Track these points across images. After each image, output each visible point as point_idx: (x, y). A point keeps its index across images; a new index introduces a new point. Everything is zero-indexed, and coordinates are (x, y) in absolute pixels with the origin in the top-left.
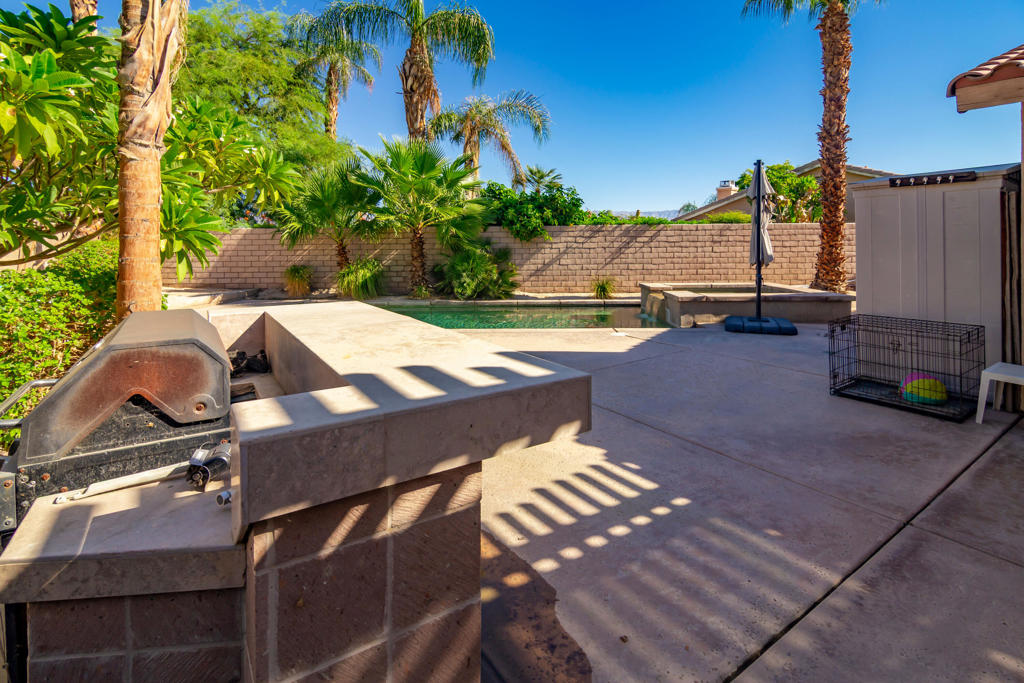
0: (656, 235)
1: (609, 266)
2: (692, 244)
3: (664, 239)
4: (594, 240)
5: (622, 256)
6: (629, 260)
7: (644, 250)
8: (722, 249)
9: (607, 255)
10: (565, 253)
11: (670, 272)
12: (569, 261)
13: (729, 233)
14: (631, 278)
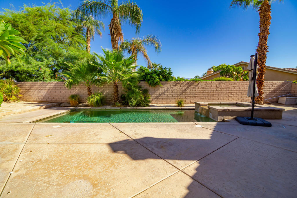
0: (197, 85)
1: (182, 95)
2: (210, 88)
3: (200, 86)
4: (176, 86)
5: (186, 92)
6: (188, 93)
7: (194, 90)
8: (219, 90)
9: (181, 91)
10: (167, 91)
11: (202, 97)
12: (168, 94)
13: (222, 84)
14: (189, 99)
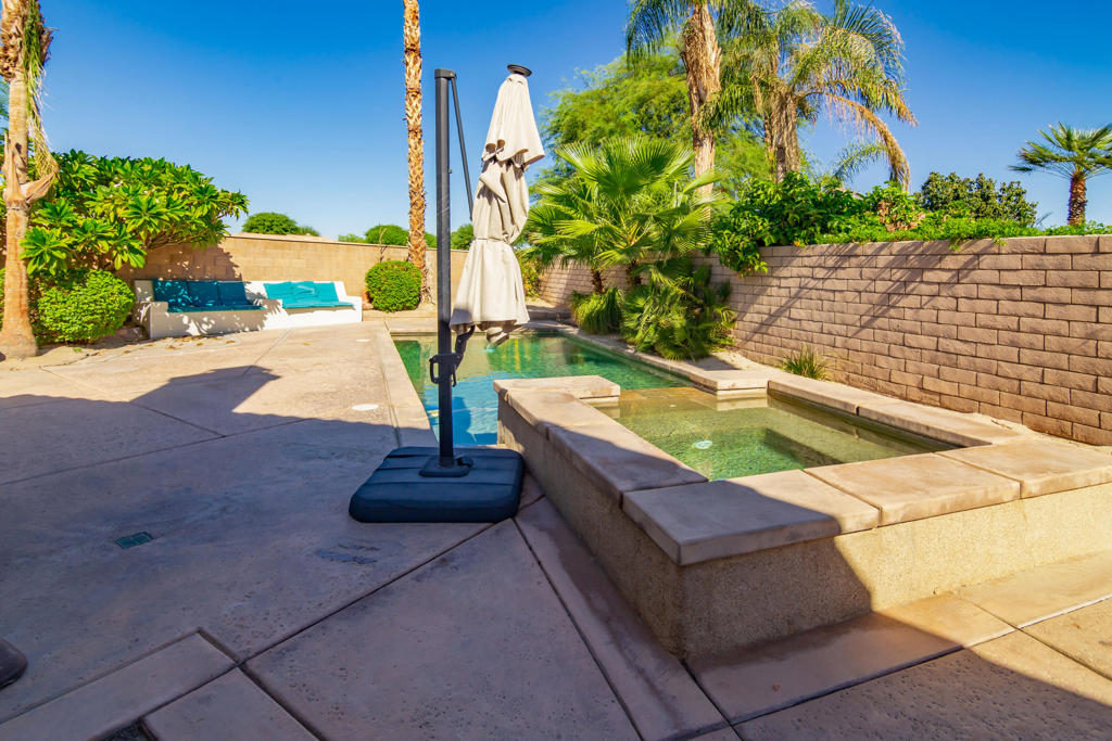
0: (967, 268)
1: (867, 333)
3: (993, 276)
4: (841, 273)
5: (892, 312)
6: (908, 325)
7: (941, 302)
9: (864, 308)
14: (910, 367)
